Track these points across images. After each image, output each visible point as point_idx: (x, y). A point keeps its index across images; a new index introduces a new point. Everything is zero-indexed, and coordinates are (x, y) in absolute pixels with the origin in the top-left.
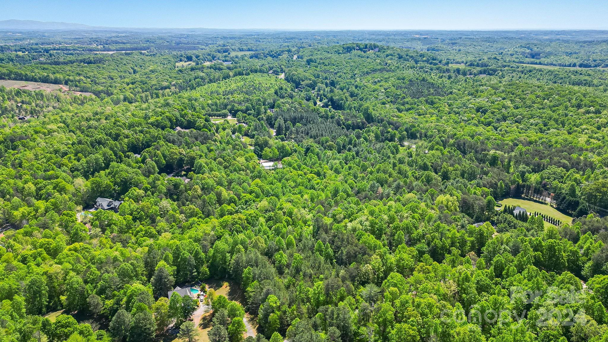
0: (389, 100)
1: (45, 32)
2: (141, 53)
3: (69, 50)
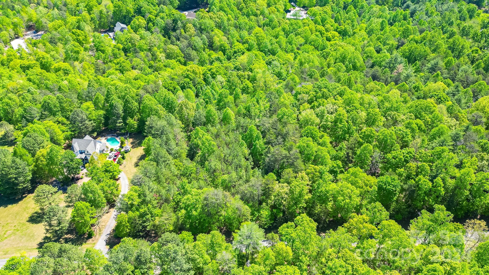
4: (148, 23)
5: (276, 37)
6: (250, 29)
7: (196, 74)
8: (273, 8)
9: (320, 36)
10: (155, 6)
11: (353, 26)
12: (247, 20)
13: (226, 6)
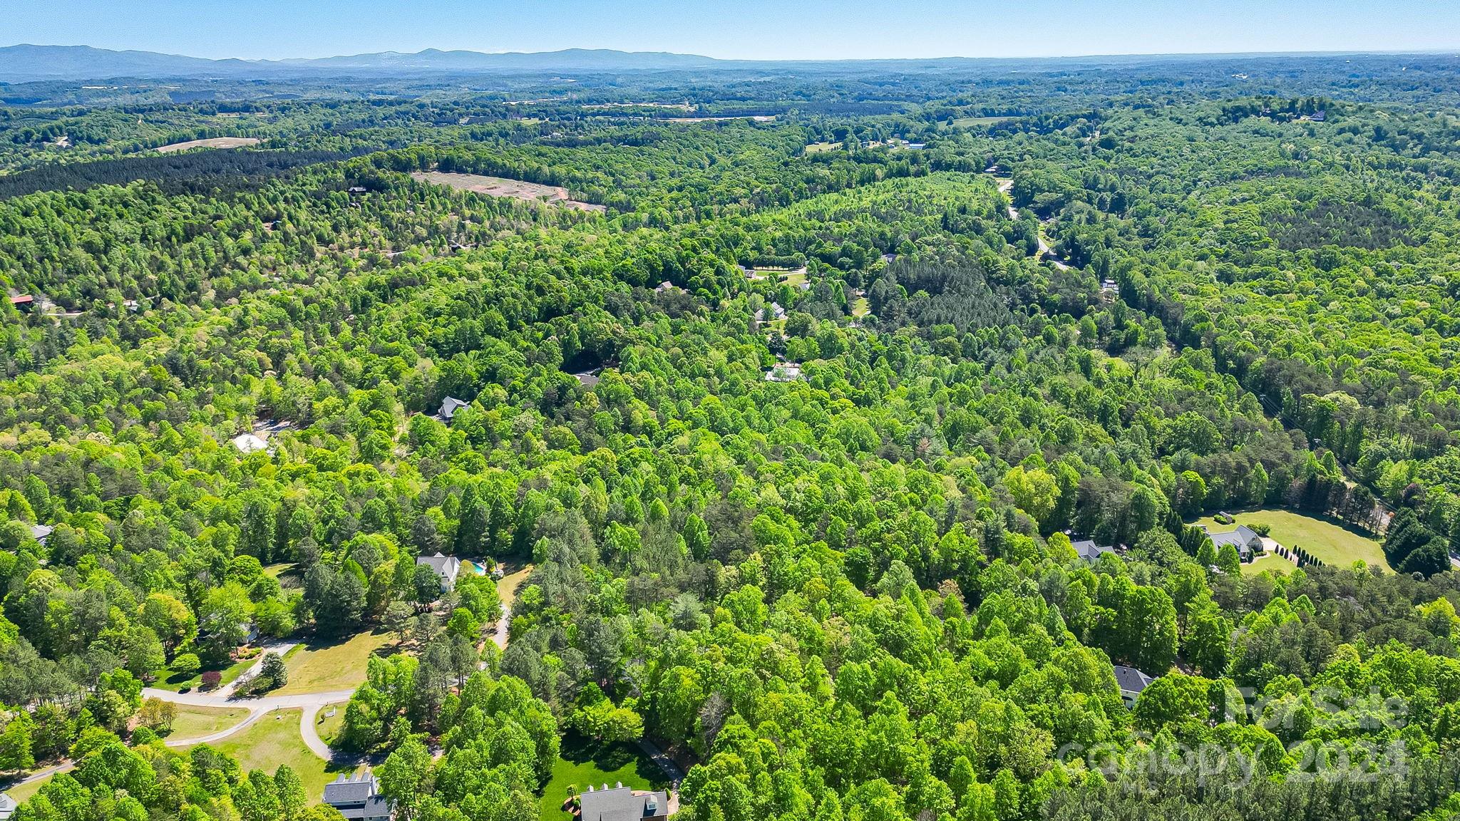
0: (1222, 250)
1: (618, 76)
2: (751, 123)
3: (626, 115)
4: (510, 395)
5: (742, 408)
6: (697, 399)
7: (607, 461)
8: (738, 364)
9: (819, 407)
10: (520, 366)
11: (882, 390)
12: (690, 384)
13: (653, 362)
